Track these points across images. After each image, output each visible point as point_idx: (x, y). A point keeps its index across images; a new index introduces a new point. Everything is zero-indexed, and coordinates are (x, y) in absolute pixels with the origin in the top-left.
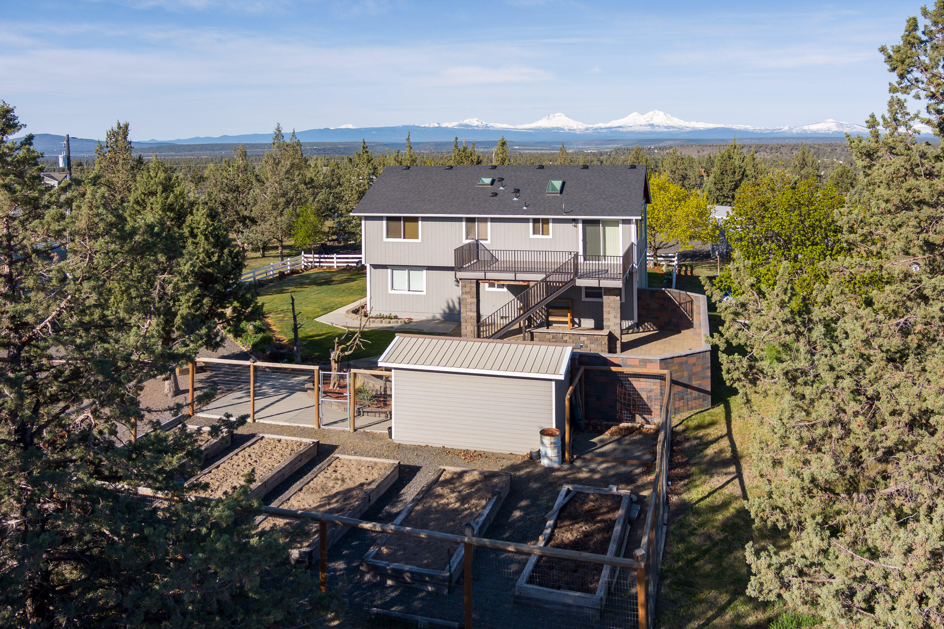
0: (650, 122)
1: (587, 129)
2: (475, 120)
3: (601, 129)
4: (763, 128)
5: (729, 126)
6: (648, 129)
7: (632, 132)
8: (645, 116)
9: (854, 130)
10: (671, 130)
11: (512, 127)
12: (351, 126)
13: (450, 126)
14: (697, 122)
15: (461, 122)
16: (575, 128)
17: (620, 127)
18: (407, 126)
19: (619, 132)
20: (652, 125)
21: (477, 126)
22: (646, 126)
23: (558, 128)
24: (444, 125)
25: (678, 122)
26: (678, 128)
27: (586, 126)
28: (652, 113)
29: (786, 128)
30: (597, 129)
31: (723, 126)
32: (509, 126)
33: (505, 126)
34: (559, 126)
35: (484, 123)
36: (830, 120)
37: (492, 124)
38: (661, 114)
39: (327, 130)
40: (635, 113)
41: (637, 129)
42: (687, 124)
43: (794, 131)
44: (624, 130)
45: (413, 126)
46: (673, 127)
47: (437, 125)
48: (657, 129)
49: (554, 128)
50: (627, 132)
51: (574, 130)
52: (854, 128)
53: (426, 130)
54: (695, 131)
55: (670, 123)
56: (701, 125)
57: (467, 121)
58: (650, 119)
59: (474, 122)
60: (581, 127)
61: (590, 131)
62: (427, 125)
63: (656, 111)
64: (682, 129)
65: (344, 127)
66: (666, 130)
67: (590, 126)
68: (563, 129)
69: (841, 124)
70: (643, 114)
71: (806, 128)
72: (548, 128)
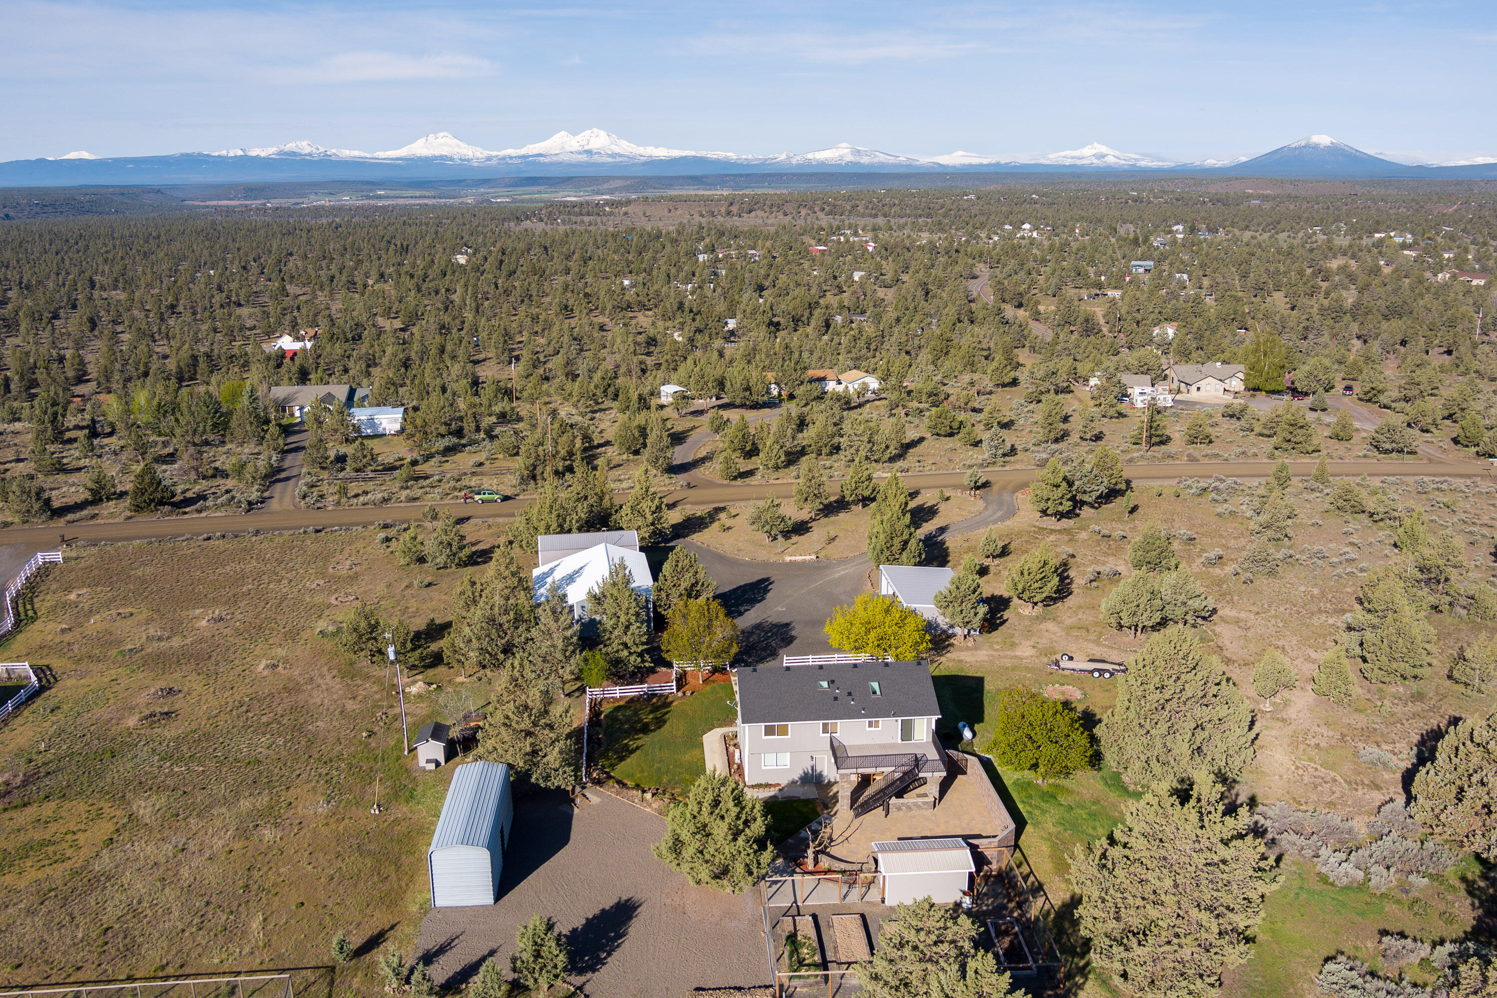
0: (586, 148)
1: (489, 159)
2: (305, 143)
3: (511, 158)
4: (750, 157)
5: (702, 153)
6: (584, 158)
7: (559, 164)
8: (578, 138)
9: (876, 160)
10: (618, 159)
11: (368, 156)
12: (85, 155)
13: (263, 154)
14: (656, 147)
15: (282, 147)
16: (471, 156)
17: (540, 155)
18: (188, 155)
19: (539, 163)
20: (589, 152)
21: (310, 155)
22: (580, 153)
23: (442, 157)
24: (254, 153)
25: (626, 148)
26: (628, 157)
27: (487, 153)
28: (588, 132)
29: (783, 157)
30: (504, 158)
31: (693, 153)
32: (363, 154)
33: (356, 153)
34: (444, 153)
35: (322, 150)
36: (844, 145)
37: (334, 151)
38: (602, 133)
39: (42, 162)
40: (563, 133)
41: (566, 158)
42: (641, 150)
43: (794, 161)
44: (547, 160)
45: (199, 154)
46: (621, 156)
47: (240, 153)
48: (596, 159)
49: (436, 158)
50: (551, 164)
51: (468, 160)
52: (876, 156)
53: (222, 162)
54: (654, 163)
55: (617, 149)
56: (661, 153)
57: (291, 146)
58: (585, 142)
59: (304, 147)
60: (478, 155)
61: (494, 162)
62: (224, 153)
63: (595, 130)
64: (634, 158)
65: (72, 155)
66: (610, 160)
67: (494, 153)
68: (452, 159)
69: (859, 151)
70: (575, 134)
71: (810, 156)
72: (427, 158)
